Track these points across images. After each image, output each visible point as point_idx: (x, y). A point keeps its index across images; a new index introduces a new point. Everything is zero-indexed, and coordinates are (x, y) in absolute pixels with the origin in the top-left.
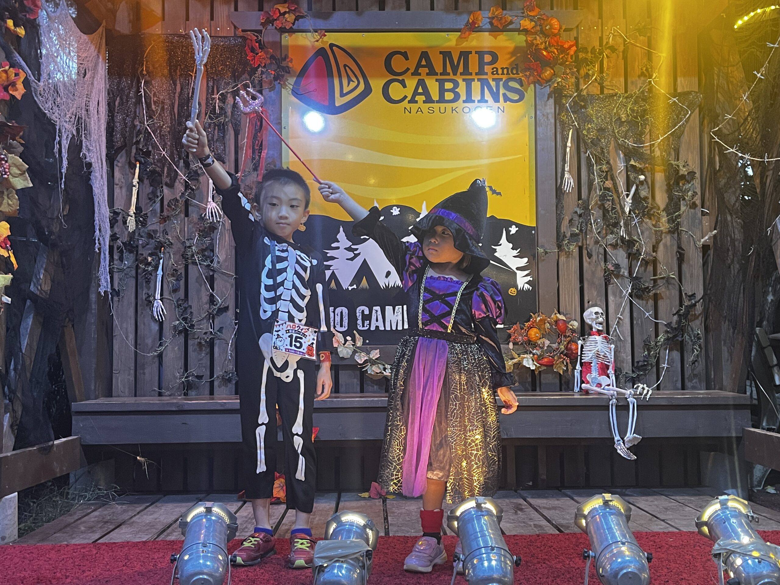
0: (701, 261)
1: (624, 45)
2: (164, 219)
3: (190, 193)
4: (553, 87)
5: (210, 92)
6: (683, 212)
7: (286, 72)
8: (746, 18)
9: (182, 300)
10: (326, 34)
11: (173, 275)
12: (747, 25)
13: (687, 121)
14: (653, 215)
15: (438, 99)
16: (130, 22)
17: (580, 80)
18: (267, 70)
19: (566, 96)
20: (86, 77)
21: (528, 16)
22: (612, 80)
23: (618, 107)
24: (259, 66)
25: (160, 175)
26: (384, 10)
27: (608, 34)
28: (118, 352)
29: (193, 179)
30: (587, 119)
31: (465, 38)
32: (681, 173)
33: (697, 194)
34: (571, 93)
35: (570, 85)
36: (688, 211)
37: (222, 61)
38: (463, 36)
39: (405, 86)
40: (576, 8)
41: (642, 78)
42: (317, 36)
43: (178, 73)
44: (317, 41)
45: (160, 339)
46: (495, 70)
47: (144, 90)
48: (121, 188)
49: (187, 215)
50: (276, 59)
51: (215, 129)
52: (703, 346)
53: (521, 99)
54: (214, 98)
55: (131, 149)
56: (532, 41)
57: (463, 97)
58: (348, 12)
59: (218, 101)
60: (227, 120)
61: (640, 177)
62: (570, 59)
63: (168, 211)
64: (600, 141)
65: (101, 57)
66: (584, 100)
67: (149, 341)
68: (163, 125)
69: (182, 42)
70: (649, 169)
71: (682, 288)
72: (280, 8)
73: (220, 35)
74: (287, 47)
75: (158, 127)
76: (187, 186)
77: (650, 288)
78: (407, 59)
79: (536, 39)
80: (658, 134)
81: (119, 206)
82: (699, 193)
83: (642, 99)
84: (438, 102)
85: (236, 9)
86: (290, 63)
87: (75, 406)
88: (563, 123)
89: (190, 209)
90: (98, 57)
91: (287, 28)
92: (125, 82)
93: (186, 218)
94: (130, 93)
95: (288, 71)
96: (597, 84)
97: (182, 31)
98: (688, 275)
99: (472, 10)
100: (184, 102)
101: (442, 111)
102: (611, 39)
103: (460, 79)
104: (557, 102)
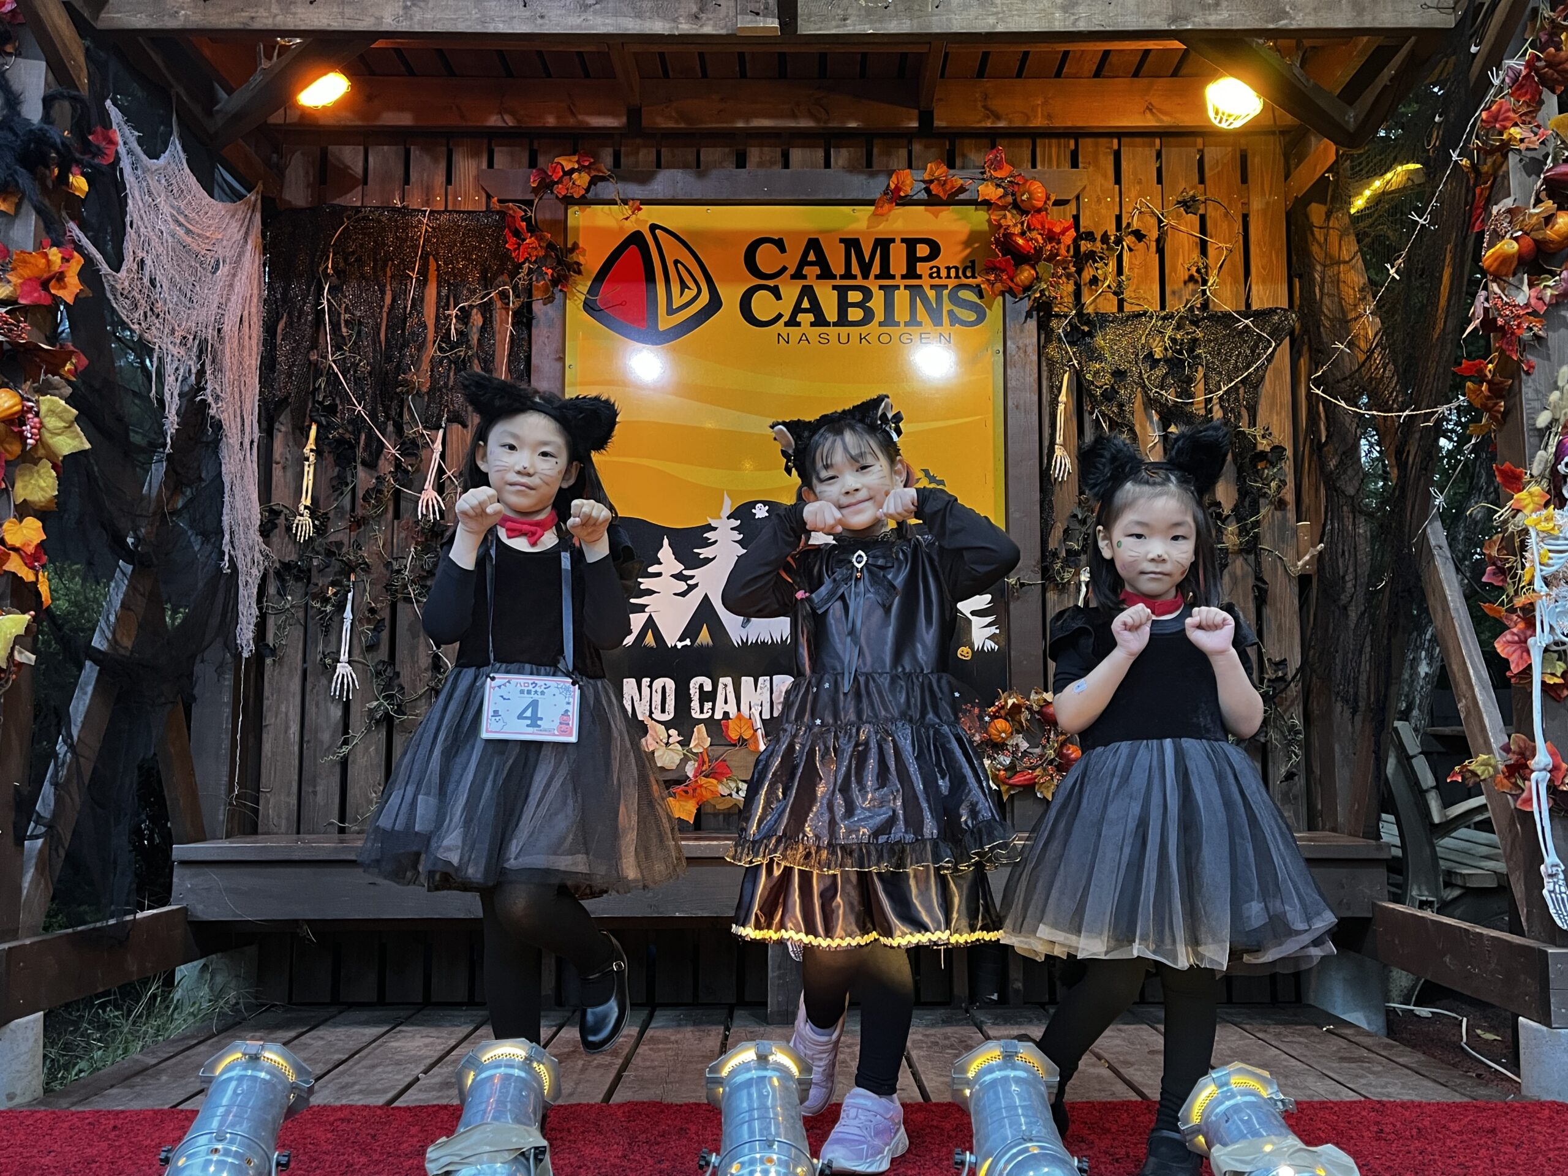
0: (1296, 602)
1: (1160, 228)
2: (358, 523)
3: (403, 477)
4: (1034, 298)
5: (443, 304)
6: (1264, 517)
7: (575, 272)
9: (384, 662)
10: (642, 207)
11: (369, 621)
13: (1270, 359)
15: (836, 320)
16: (308, 186)
17: (1082, 287)
18: (539, 267)
19: (1057, 316)
21: (992, 178)
22: (1137, 287)
23: (1149, 334)
24: (527, 259)
25: (353, 447)
26: (744, 167)
27: (1130, 210)
28: (269, 755)
29: (408, 454)
30: (1094, 354)
31: (882, 215)
32: (1260, 448)
33: (1287, 485)
34: (1066, 310)
35: (1065, 294)
36: (1273, 515)
37: (464, 252)
38: (880, 211)
39: (778, 297)
40: (1075, 164)
41: (1191, 286)
42: (627, 210)
43: (389, 274)
44: (627, 219)
45: (346, 731)
46: (935, 270)
47: (328, 300)
48: (284, 468)
49: (397, 515)
50: (557, 249)
51: (450, 368)
53: (980, 320)
54: (450, 315)
55: (303, 401)
56: (998, 221)
57: (879, 316)
58: (681, 171)
59: (454, 320)
60: (470, 353)
62: (1063, 251)
63: (365, 508)
64: (1118, 393)
65: (249, 242)
66: (1088, 322)
67: (326, 737)
68: (360, 361)
69: (396, 221)
71: (1264, 650)
72: (564, 163)
73: (462, 209)
74: (576, 229)
75: (352, 364)
76: (398, 465)
78: (783, 250)
79: (1005, 216)
80: (1219, 382)
81: (280, 497)
82: (1292, 484)
83: (1191, 321)
84: (835, 324)
85: (491, 165)
86: (580, 257)
87: (179, 851)
88: (1051, 363)
89: (403, 504)
90: (246, 242)
91: (576, 196)
92: (297, 288)
93: (396, 522)
94: (304, 306)
95: (577, 269)
96: (1111, 295)
97: (397, 202)
98: (1274, 627)
99: (895, 168)
100: (398, 321)
101: (844, 339)
102: (1135, 218)
103: (873, 285)
104: (1043, 327)
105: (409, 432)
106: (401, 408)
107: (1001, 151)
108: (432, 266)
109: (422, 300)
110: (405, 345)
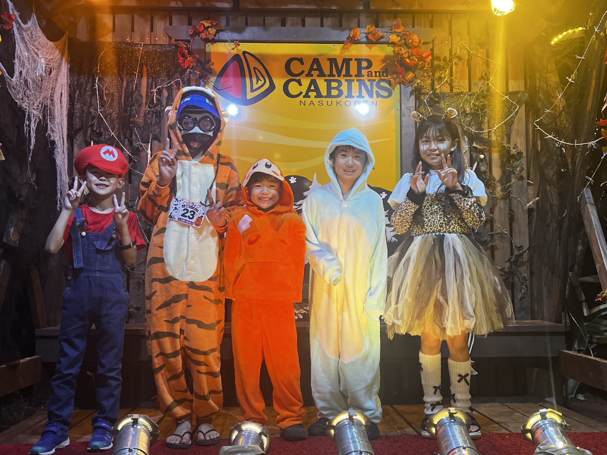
0: (527, 220)
1: (469, 55)
3: (133, 165)
4: (414, 86)
5: (150, 87)
6: (513, 183)
8: (560, 37)
10: (240, 43)
12: (561, 42)
13: (516, 114)
14: (490, 185)
15: (326, 95)
16: (88, 32)
17: (435, 81)
18: (194, 71)
19: (424, 94)
20: (52, 74)
21: (395, 32)
22: (459, 82)
23: (464, 102)
24: (188, 67)
26: (285, 26)
27: (456, 47)
29: (135, 154)
30: (440, 111)
32: (512, 153)
33: (524, 169)
34: (428, 91)
35: (427, 84)
36: (517, 182)
37: (159, 63)
38: (346, 47)
39: (300, 84)
40: (431, 27)
41: (482, 81)
42: (233, 45)
43: (125, 72)
44: (233, 49)
46: (370, 73)
47: (98, 85)
49: (130, 182)
50: (201, 62)
51: (153, 116)
52: (529, 286)
53: (390, 95)
54: (153, 92)
55: (87, 131)
56: (398, 51)
57: (345, 93)
58: (257, 27)
59: (155, 94)
60: (162, 109)
61: (480, 156)
62: (427, 66)
65: (64, 59)
66: (438, 97)
69: (128, 49)
70: (487, 150)
71: (513, 242)
72: (205, 24)
73: (158, 43)
74: (210, 53)
75: (109, 113)
76: (130, 159)
77: (488, 241)
78: (302, 63)
79: (401, 50)
80: (495, 123)
82: (526, 169)
83: (483, 97)
84: (326, 97)
85: (171, 24)
86: (212, 66)
87: (38, 332)
89: (133, 177)
90: (62, 59)
91: (210, 38)
92: (83, 79)
93: (130, 185)
94: (87, 87)
95: (210, 72)
96: (447, 85)
97: (128, 40)
98: (517, 231)
99: (352, 27)
100: (129, 95)
101: (329, 104)
102: (458, 50)
103: (343, 80)
104: (417, 98)
105: (136, 144)
106: (131, 133)
107: (400, 21)
108: (145, 69)
109: (140, 84)
110: (133, 105)
